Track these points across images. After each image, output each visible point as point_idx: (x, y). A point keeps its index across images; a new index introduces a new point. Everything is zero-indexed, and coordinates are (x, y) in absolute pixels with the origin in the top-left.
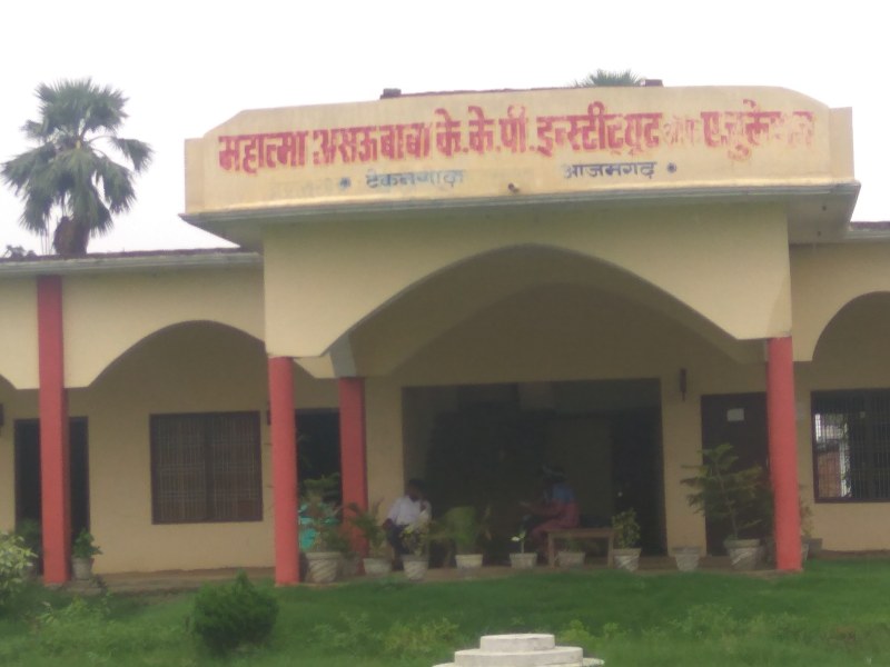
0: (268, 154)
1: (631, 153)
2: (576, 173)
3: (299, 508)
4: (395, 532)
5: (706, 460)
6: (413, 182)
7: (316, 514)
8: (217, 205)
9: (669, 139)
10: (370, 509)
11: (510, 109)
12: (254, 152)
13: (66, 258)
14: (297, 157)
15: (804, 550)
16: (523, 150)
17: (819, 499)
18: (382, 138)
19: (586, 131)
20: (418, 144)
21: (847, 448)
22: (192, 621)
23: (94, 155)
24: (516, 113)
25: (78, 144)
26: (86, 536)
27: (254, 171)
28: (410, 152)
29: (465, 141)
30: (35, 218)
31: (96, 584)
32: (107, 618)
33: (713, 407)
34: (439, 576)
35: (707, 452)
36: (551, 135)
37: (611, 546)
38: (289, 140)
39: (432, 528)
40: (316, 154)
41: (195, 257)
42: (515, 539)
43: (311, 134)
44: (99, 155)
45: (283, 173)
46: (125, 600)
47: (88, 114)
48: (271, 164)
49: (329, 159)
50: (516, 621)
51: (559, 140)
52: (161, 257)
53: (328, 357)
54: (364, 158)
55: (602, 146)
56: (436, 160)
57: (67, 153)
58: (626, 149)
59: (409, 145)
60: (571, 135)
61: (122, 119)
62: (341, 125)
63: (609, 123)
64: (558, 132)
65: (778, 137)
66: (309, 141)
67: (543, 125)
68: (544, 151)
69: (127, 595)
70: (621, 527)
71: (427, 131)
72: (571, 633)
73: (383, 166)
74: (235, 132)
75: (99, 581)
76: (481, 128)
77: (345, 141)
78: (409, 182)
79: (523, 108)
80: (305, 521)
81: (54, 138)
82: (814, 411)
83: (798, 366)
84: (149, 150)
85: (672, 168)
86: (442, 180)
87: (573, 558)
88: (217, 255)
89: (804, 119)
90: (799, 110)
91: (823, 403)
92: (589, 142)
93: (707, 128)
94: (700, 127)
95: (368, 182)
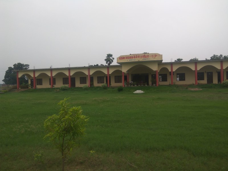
0: (122, 58)
1: (147, 58)
2: (143, 59)
3: (124, 82)
8: (119, 62)
9: (150, 57)
11: (139, 55)
13: (109, 66)
15: (158, 85)
16: (139, 58)
17: (159, 81)
18: (130, 57)
19: (144, 57)
21: (161, 78)
22: (117, 89)
26: (111, 84)
27: (121, 60)
30: (107, 63)
33: (152, 75)
34: (134, 86)
35: (152, 78)
41: (117, 65)
42: (139, 84)
44: (111, 59)
45: (123, 60)
46: (113, 88)
47: (110, 56)
52: (115, 65)
53: (126, 72)
56: (134, 59)
61: (112, 56)
62: (127, 56)
65: (157, 57)
66: (125, 58)
67: (141, 56)
68: (141, 58)
70: (146, 83)
71: (133, 57)
73: (130, 59)
74: (120, 57)
75: (111, 87)
76: (137, 57)
77: (127, 58)
78: (132, 60)
81: (108, 58)
83: (158, 72)
84: (114, 58)
85: (150, 59)
88: (119, 65)
90: (159, 55)
91: (160, 75)
93: (152, 56)
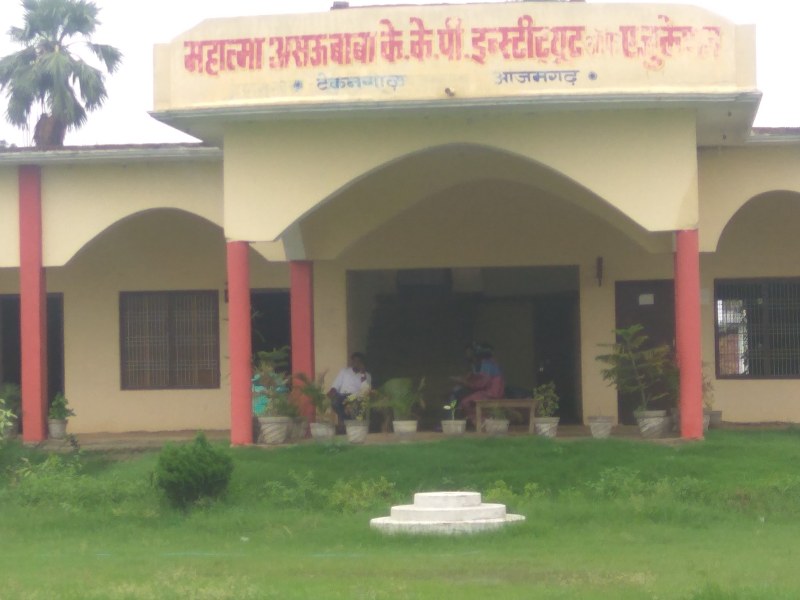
0: (229, 58)
1: (556, 62)
2: (506, 79)
3: (253, 377)
4: (339, 401)
5: (619, 339)
6: (359, 85)
7: (268, 382)
8: (182, 103)
9: (591, 51)
10: (317, 377)
11: (448, 20)
12: (216, 56)
13: (45, 150)
14: (255, 61)
15: (706, 420)
16: (458, 58)
17: (720, 375)
18: (332, 45)
19: (516, 41)
20: (364, 51)
21: (746, 331)
22: (155, 476)
23: (71, 59)
24: (453, 25)
25: (57, 48)
26: (61, 400)
27: (216, 74)
28: (357, 58)
29: (406, 49)
30: (17, 115)
31: (69, 443)
32: (80, 473)
33: (626, 293)
34: (378, 439)
35: (620, 332)
36: (484, 44)
37: (532, 414)
38: (248, 46)
39: (372, 397)
40: (272, 59)
41: (160, 150)
42: (447, 407)
43: (268, 40)
44: (76, 59)
45: (242, 75)
46: (96, 458)
47: (66, 21)
48: (231, 67)
49: (284, 63)
50: (446, 480)
51: (491, 48)
52: (131, 150)
53: (280, 241)
54: (315, 62)
55: (530, 55)
56: (380, 66)
57: (47, 56)
58: (552, 58)
59: (356, 51)
60: (503, 45)
61: (96, 26)
62: (294, 33)
63: (537, 34)
64: (491, 42)
65: (688, 49)
66: (265, 47)
67: (478, 35)
68: (478, 59)
69: (98, 452)
70: (542, 397)
71: (373, 40)
72: (494, 492)
73: (332, 70)
74: (198, 38)
75: (73, 440)
76: (421, 37)
77: (299, 47)
78: (355, 85)
79: (460, 20)
80: (258, 389)
81: (35, 42)
82: (717, 296)
83: (704, 256)
84: (121, 54)
85: (592, 76)
86: (385, 84)
87: (498, 425)
88: (182, 149)
89: (713, 32)
90: (708, 25)
91: (725, 290)
92: (519, 51)
93: (625, 40)
94: (619, 39)
95: (319, 84)
